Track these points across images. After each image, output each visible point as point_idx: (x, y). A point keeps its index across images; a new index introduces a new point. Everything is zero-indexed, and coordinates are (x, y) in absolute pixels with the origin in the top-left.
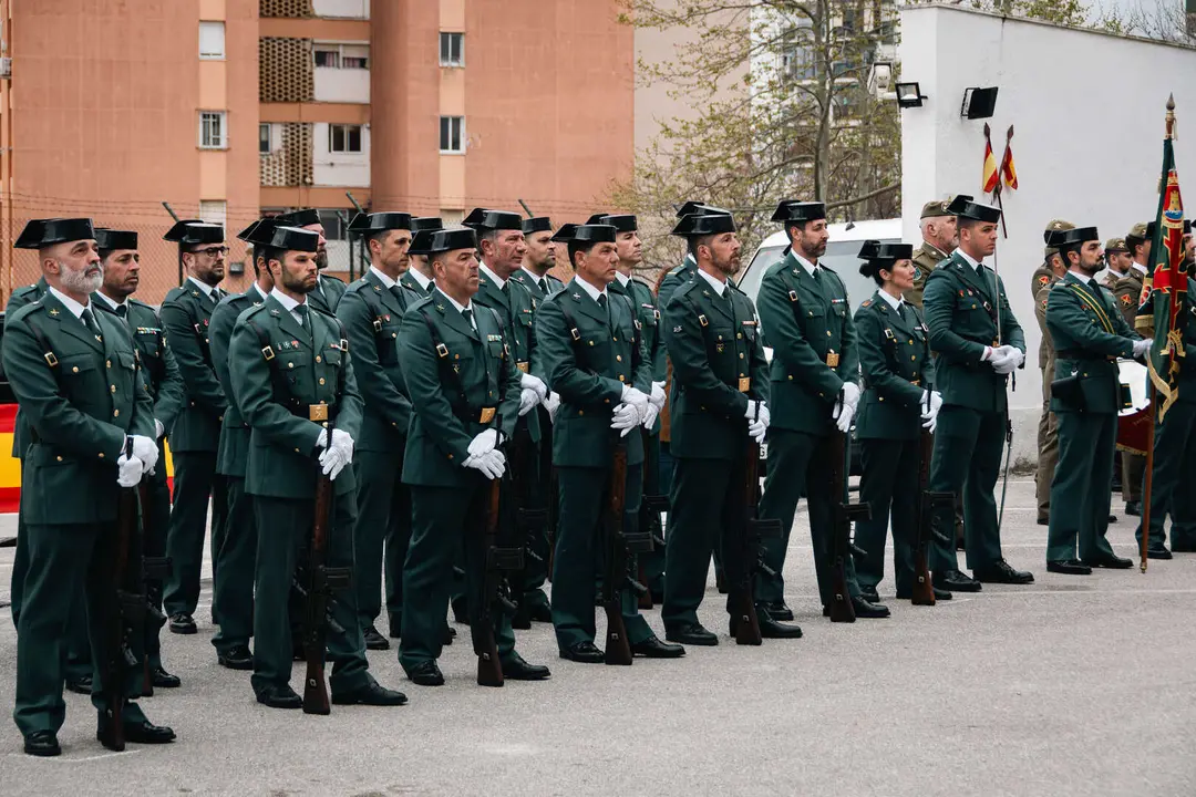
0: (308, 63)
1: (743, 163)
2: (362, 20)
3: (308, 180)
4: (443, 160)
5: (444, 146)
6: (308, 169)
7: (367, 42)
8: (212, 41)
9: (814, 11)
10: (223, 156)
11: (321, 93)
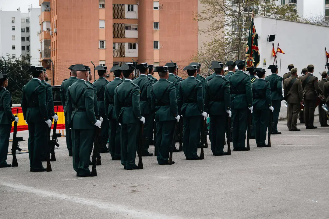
0: (124, 29)
1: (222, 51)
2: (136, 19)
3: (124, 56)
4: (154, 51)
5: (155, 48)
6: (124, 53)
7: (137, 24)
8: (102, 24)
9: (238, 17)
10: (104, 50)
11: (127, 36)
